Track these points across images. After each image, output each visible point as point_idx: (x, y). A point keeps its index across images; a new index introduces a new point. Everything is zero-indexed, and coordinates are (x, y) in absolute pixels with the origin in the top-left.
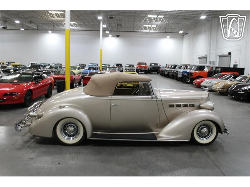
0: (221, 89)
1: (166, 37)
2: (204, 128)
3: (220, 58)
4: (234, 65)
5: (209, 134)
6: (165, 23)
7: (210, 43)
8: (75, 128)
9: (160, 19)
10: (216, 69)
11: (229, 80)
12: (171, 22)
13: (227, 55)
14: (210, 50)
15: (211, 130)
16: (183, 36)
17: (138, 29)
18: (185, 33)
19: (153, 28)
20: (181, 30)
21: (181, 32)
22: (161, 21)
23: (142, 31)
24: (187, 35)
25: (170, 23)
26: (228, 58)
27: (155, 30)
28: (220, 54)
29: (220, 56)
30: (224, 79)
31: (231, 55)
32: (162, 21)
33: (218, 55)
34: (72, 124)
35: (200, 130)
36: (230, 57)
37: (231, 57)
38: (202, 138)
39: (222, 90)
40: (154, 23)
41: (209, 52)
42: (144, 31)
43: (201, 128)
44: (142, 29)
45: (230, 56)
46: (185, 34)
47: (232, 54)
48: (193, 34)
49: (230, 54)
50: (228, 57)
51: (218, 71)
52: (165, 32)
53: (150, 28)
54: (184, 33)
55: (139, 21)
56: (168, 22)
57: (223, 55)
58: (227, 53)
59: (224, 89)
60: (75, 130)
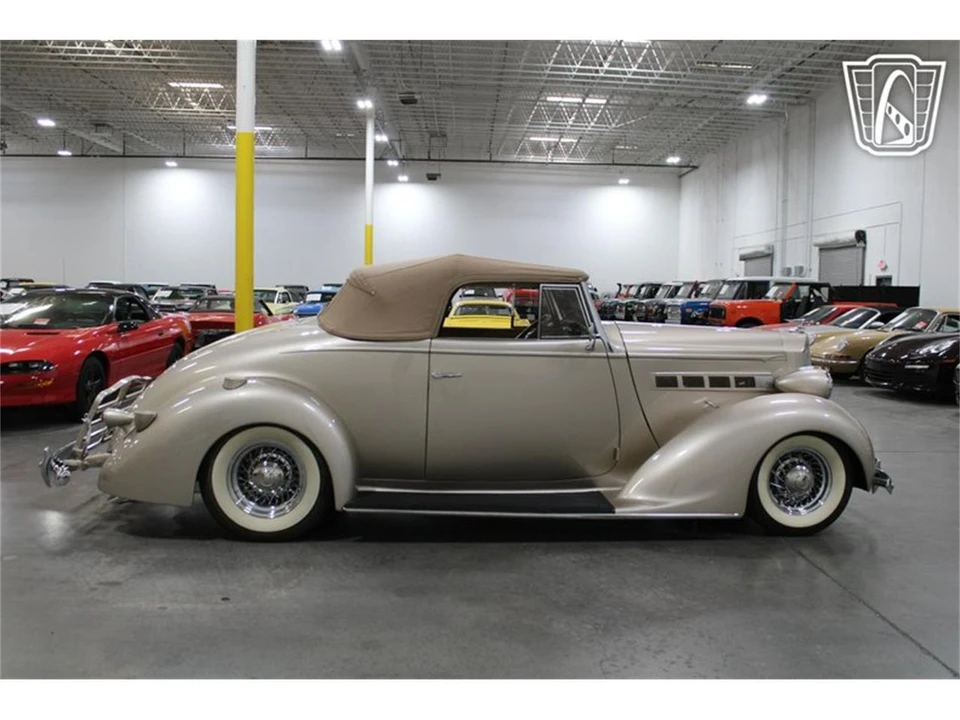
0: (836, 358)
1: (615, 184)
2: (798, 467)
3: (824, 253)
4: (879, 280)
5: (818, 491)
6: (613, 125)
7: (785, 201)
8: (285, 470)
9: (594, 109)
10: (811, 292)
11: (866, 328)
12: (633, 121)
13: (852, 241)
14: (785, 227)
15: (824, 476)
16: (680, 176)
17: (507, 151)
18: (688, 166)
19: (568, 146)
20: (673, 153)
21: (673, 160)
22: (595, 120)
23: (523, 158)
24: (696, 172)
25: (631, 124)
26: (857, 252)
27: (574, 154)
28: (821, 240)
29: (824, 249)
30: (846, 322)
31: (865, 242)
32: (601, 120)
33: (816, 245)
34: (275, 456)
35: (782, 474)
36: (861, 250)
37: (864, 249)
38: (789, 508)
39: (843, 362)
40: (572, 126)
41: (779, 231)
42: (531, 158)
43: (786, 467)
44: (523, 151)
45: (862, 244)
46: (686, 170)
47: (868, 238)
48: (718, 168)
49: (861, 236)
50: (854, 251)
51: (820, 298)
52: (614, 164)
53: (555, 148)
54: (683, 164)
55: (512, 121)
56: (622, 124)
57: (836, 242)
58: (852, 235)
59: (848, 358)
60: (286, 478)
